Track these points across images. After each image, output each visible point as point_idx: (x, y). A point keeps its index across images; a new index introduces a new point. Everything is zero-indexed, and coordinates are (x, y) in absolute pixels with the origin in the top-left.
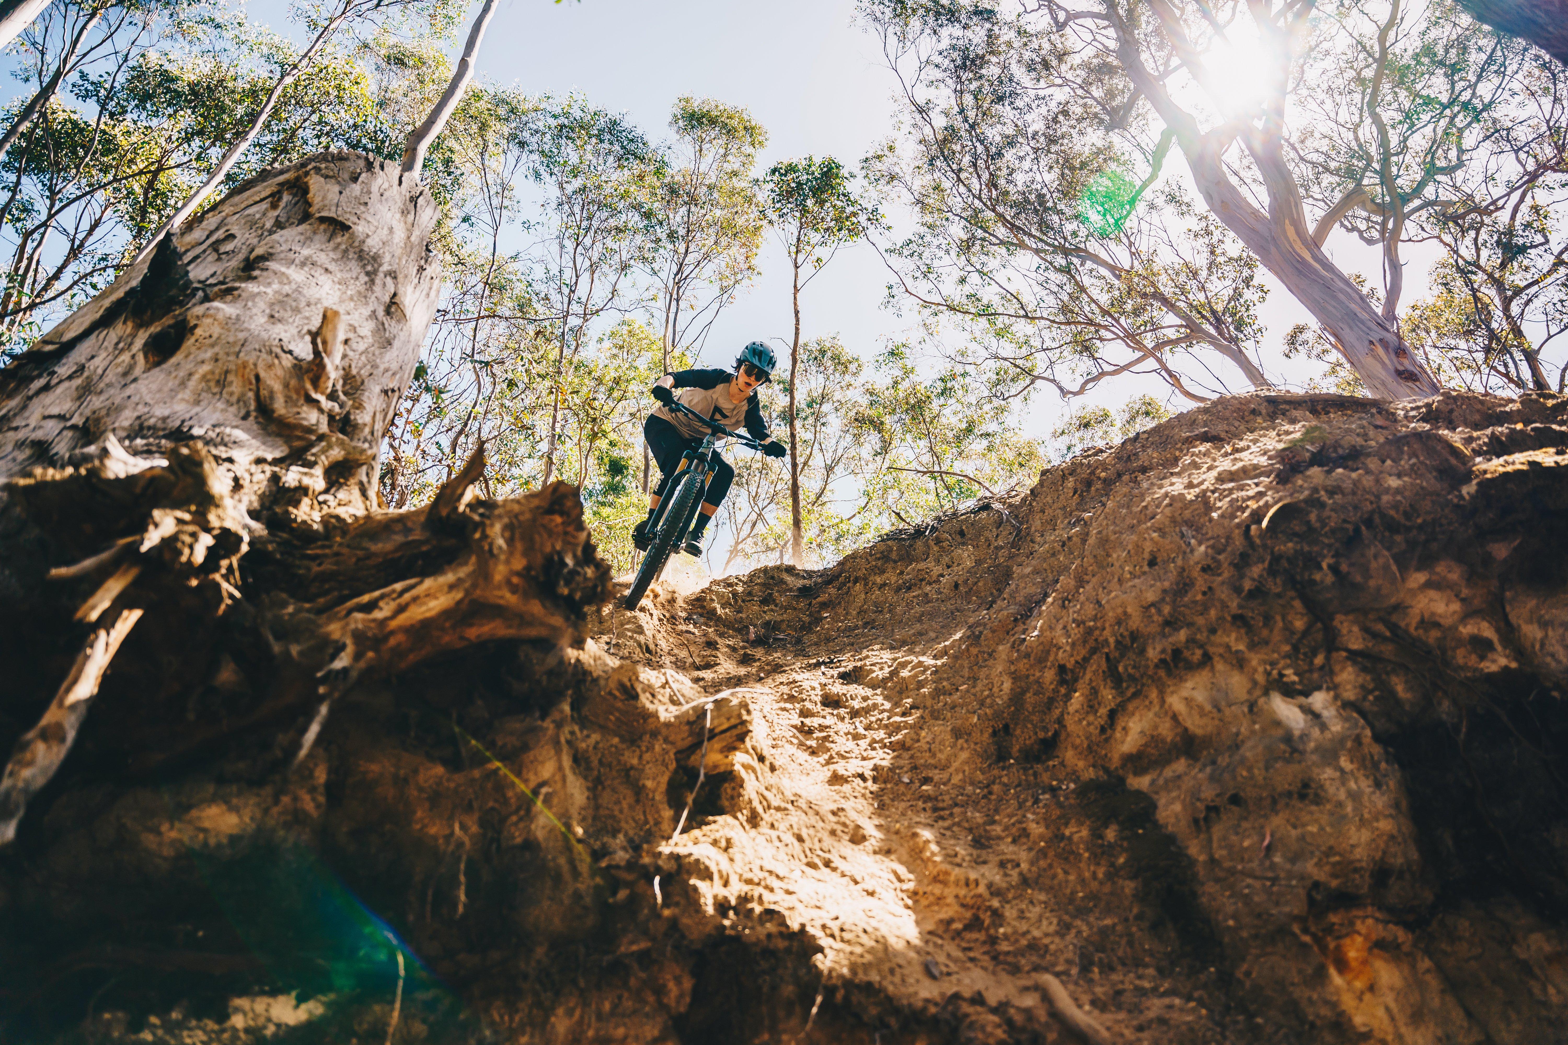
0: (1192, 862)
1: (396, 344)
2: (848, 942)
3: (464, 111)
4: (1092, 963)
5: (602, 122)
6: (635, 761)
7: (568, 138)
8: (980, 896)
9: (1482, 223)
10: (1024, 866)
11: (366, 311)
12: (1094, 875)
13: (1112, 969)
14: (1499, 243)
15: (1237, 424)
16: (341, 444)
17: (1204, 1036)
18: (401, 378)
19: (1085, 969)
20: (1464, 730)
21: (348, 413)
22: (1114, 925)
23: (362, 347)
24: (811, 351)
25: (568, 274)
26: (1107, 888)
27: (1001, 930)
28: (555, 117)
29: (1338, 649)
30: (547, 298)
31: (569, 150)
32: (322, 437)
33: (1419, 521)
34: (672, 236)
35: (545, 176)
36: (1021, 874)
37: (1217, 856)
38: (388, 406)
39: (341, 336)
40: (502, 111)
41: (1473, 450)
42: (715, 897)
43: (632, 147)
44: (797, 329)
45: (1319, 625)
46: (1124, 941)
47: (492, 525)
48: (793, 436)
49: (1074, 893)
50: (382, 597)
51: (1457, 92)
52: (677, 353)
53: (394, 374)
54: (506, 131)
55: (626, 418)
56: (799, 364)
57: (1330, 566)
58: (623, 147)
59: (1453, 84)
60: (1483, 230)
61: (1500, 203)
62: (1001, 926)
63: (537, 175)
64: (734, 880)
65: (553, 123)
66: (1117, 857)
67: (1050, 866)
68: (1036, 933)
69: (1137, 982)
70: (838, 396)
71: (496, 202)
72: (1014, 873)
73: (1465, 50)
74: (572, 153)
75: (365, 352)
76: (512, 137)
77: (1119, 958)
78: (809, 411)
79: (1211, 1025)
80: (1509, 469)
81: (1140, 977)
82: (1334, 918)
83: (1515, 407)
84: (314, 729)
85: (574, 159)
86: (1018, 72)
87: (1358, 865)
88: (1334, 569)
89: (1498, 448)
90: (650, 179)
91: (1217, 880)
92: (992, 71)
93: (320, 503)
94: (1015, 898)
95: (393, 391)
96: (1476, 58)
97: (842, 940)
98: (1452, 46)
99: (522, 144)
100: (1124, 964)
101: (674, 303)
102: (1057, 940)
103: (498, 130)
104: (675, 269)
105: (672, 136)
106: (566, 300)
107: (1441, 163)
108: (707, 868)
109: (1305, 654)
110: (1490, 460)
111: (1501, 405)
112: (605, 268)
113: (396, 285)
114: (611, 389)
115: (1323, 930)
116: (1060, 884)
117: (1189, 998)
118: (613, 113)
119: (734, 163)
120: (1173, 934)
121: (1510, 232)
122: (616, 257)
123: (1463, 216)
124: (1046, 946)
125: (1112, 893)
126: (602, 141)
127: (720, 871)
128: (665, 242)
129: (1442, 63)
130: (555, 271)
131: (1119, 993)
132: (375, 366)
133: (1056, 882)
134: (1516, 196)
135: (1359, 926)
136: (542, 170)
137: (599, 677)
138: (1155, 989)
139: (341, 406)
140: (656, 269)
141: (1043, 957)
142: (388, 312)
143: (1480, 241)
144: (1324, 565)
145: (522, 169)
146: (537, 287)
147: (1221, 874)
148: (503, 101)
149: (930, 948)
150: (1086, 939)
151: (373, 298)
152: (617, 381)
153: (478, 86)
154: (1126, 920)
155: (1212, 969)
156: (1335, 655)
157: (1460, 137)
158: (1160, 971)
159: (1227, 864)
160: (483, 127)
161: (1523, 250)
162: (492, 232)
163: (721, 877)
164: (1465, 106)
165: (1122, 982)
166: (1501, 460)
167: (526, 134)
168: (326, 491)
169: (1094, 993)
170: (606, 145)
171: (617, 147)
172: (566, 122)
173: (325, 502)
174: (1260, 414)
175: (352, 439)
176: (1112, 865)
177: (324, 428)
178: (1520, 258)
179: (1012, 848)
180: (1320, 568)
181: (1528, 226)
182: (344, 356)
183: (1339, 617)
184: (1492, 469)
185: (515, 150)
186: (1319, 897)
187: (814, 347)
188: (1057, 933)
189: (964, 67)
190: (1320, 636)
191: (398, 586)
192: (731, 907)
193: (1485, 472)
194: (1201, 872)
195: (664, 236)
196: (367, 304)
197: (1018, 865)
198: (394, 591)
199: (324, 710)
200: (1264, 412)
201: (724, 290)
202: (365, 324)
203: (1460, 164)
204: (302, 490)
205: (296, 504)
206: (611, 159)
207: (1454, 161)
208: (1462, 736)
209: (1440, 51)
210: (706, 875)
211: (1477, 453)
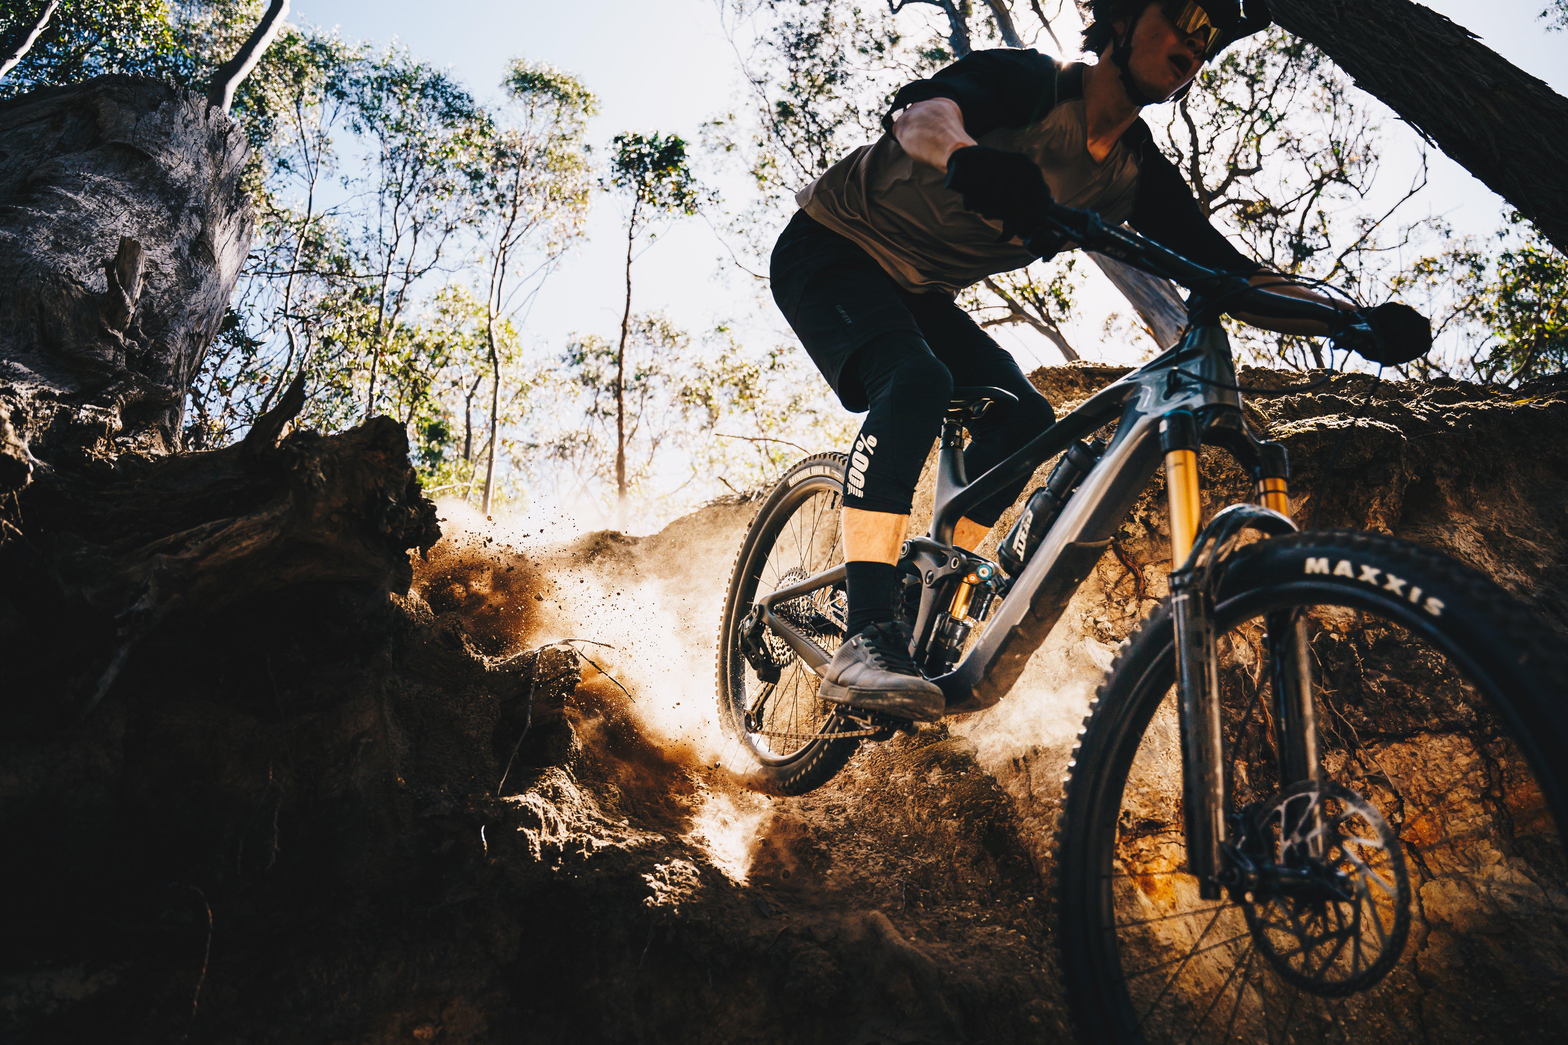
0: (1012, 801)
1: (204, 285)
2: (678, 884)
3: (278, 53)
4: (917, 898)
5: (426, 77)
6: (459, 711)
7: (390, 90)
8: (808, 839)
9: (1277, 225)
10: (851, 811)
11: (169, 249)
12: (919, 817)
13: (936, 903)
14: (1291, 243)
15: (1055, 393)
16: (141, 383)
17: (1023, 958)
18: (209, 323)
19: (911, 904)
20: (1258, 670)
21: (150, 353)
22: (939, 861)
23: (165, 285)
24: (640, 323)
25: (389, 236)
26: (930, 829)
27: (829, 872)
28: (376, 68)
29: (1148, 598)
30: (366, 258)
31: (390, 103)
32: (119, 375)
33: (1223, 477)
34: (500, 199)
35: (365, 129)
36: (847, 818)
37: (1035, 793)
38: (195, 351)
39: (141, 269)
40: (320, 58)
41: (1270, 415)
42: (543, 844)
43: (458, 103)
44: (628, 300)
45: (1131, 575)
46: (947, 877)
47: (312, 458)
48: (620, 407)
49: (899, 834)
50: (189, 537)
51: (1256, 101)
52: (502, 319)
53: (201, 318)
54: (324, 80)
55: (448, 385)
56: (629, 337)
57: (1141, 519)
58: (448, 104)
59: (1253, 93)
60: (1278, 230)
61: (1291, 206)
62: (829, 868)
63: (358, 128)
64: (562, 827)
65: (374, 74)
66: (940, 799)
67: (876, 810)
68: (863, 873)
69: (961, 914)
70: (666, 370)
71: (312, 155)
72: (841, 818)
73: (1262, 63)
74: (394, 107)
75: (168, 290)
76: (330, 87)
77: (942, 893)
78: (637, 384)
79: (1029, 949)
80: (1301, 430)
81: (963, 910)
82: (1141, 844)
83: (1306, 380)
84: (112, 672)
85: (396, 114)
86: (851, 53)
87: (1164, 795)
88: (1145, 522)
89: (1291, 413)
90: (477, 139)
91: (1035, 816)
92: (824, 50)
93: (117, 444)
94: (841, 841)
95: (199, 335)
96: (1271, 73)
97: (673, 883)
98: (1252, 58)
99: (341, 95)
100: (948, 899)
101: (500, 268)
102: (883, 879)
103: (315, 77)
104: (502, 234)
105: (502, 96)
106: (386, 260)
107: (1242, 166)
108: (535, 815)
109: (1118, 603)
110: (1285, 423)
111: (1293, 379)
112: (429, 228)
113: (204, 224)
114: (433, 358)
115: (1132, 856)
116: (885, 827)
117: (1009, 926)
118: (439, 66)
119: (566, 127)
120: (993, 869)
121: (1300, 233)
122: (441, 218)
123: (1260, 216)
124: (873, 885)
125: (936, 833)
126: (426, 96)
127: (547, 819)
128: (493, 205)
129: (1243, 73)
130: (374, 230)
131: (943, 924)
132: (181, 307)
133: (881, 825)
134: (1306, 199)
135: (1164, 851)
136: (362, 123)
137: (422, 626)
138: (977, 920)
139: (143, 344)
140: (483, 232)
141: (871, 895)
142: (193, 251)
143: (1275, 242)
144: (1137, 519)
145: (341, 121)
146: (355, 246)
147: (1039, 810)
148: (322, 47)
149: (760, 891)
150: (911, 877)
151: (177, 235)
152: (439, 347)
153: (295, 29)
154: (950, 857)
155: (1031, 899)
156: (1145, 602)
157: (1259, 143)
158: (982, 902)
159: (1044, 800)
160: (299, 75)
161: (1310, 252)
162: (308, 186)
163: (549, 825)
164: (1263, 114)
165: (946, 914)
166: (1294, 424)
167: (345, 84)
168: (124, 432)
169: (919, 926)
170: (430, 101)
171: (441, 103)
172: (387, 74)
173: (124, 443)
174: (1077, 385)
175: (154, 380)
176: (936, 806)
177: (122, 364)
178: (1308, 259)
179: (838, 794)
180: (1133, 521)
181: (1315, 229)
182: (144, 293)
183: (1149, 568)
184: (1286, 430)
185: (333, 101)
186: (1129, 826)
187: (644, 319)
188: (883, 872)
189: (797, 46)
190: (1131, 586)
191: (207, 526)
192: (559, 854)
193: (1280, 433)
194: (1021, 810)
195: (491, 199)
196: (170, 240)
197: (844, 810)
198: (203, 530)
199: (123, 652)
200: (1081, 382)
201: (552, 256)
202: (168, 261)
203: (1259, 168)
204: (97, 429)
205: (91, 444)
206: (435, 115)
207: (1254, 165)
208: (1257, 676)
209: (1242, 61)
210: (534, 822)
211: (1274, 417)
